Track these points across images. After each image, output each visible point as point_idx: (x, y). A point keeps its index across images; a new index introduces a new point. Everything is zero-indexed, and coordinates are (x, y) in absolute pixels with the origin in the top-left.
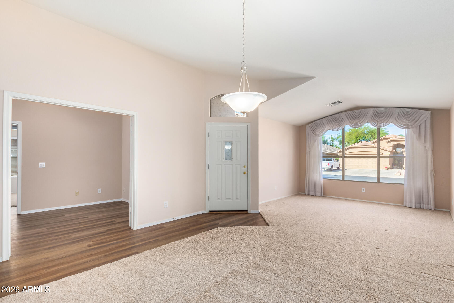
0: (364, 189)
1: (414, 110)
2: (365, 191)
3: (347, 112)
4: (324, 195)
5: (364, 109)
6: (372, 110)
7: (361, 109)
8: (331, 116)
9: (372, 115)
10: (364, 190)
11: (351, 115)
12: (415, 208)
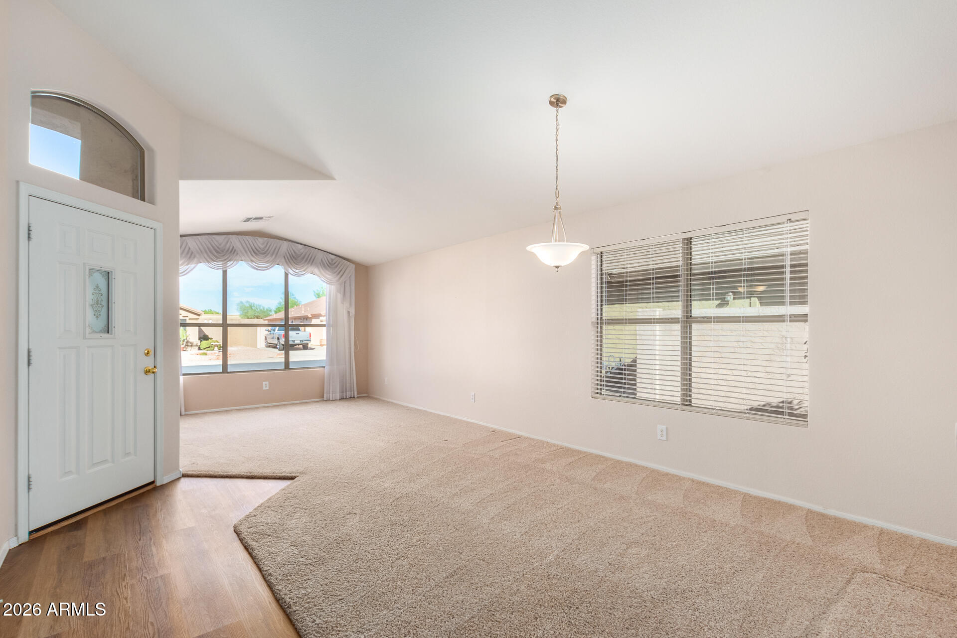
0: (267, 383)
1: (338, 258)
2: (269, 388)
3: (243, 236)
4: (186, 410)
5: (272, 240)
6: (286, 244)
7: (268, 238)
8: (207, 236)
9: (286, 253)
10: (268, 386)
11: (250, 245)
12: (340, 399)
